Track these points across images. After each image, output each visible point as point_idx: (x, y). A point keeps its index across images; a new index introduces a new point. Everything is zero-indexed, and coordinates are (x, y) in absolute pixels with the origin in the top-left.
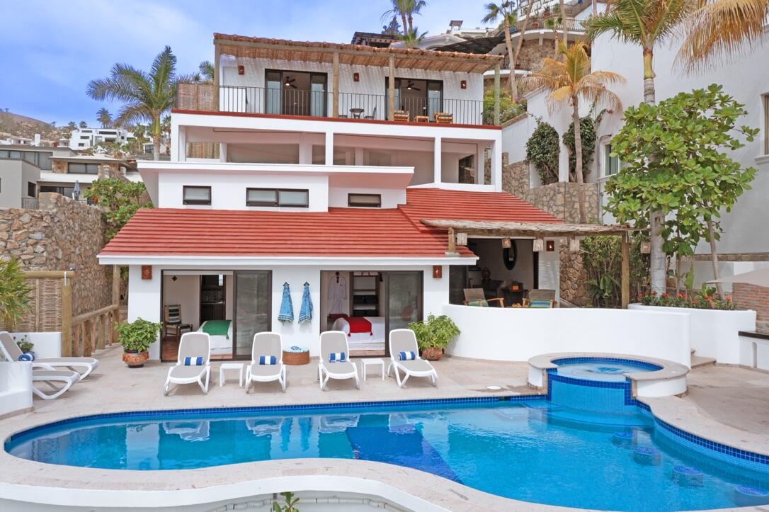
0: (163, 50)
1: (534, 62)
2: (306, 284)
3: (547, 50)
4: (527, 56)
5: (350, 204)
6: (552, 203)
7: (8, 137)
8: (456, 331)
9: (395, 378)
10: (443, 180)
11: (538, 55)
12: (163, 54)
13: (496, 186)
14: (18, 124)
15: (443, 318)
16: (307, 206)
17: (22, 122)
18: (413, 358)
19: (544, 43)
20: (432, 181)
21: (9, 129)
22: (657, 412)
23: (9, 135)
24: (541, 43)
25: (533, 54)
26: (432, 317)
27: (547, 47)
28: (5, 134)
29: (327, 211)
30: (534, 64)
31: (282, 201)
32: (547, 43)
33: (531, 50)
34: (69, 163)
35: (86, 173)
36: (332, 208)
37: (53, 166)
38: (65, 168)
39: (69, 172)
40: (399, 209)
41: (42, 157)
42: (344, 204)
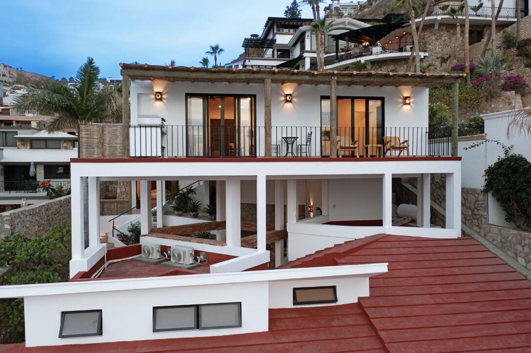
0: (86, 61)
1: (430, 44)
3: (442, 33)
4: (423, 39)
5: (295, 302)
7: (22, 88)
11: (434, 38)
12: (86, 65)
14: (29, 78)
16: (240, 325)
17: (31, 77)
19: (439, 27)
21: (23, 82)
23: (23, 86)
24: (436, 27)
25: (429, 37)
27: (442, 30)
28: (20, 86)
30: (430, 46)
32: (442, 27)
33: (427, 34)
34: (32, 140)
35: (46, 148)
36: (275, 315)
37: (18, 143)
38: (29, 145)
39: (32, 148)
40: (360, 305)
41: (9, 135)
42: (287, 303)
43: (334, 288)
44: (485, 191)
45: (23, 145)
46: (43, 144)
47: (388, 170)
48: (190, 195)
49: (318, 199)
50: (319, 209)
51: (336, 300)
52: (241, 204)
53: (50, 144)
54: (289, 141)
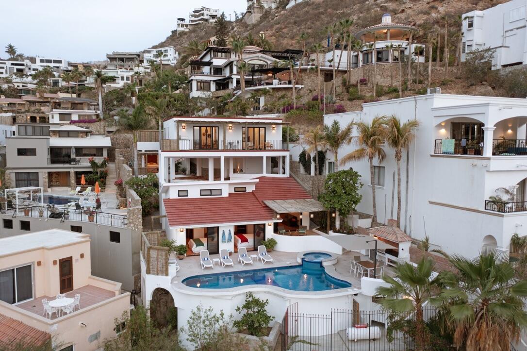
2: (229, 230)
3: (311, 75)
4: (301, 77)
5: (235, 191)
6: (308, 183)
8: (276, 243)
9: (261, 261)
10: (267, 173)
11: (307, 77)
13: (287, 175)
15: (272, 239)
16: (221, 195)
18: (265, 254)
20: (262, 173)
22: (326, 271)
25: (304, 76)
26: (269, 239)
27: (311, 73)
29: (228, 196)
30: (305, 82)
31: (213, 194)
33: (303, 74)
34: (59, 132)
35: (69, 137)
36: (230, 194)
37: (51, 134)
38: (58, 135)
39: (59, 137)
40: (253, 193)
41: (44, 129)
42: (233, 191)
43: (245, 188)
44: (299, 162)
45: (54, 135)
46: (66, 134)
47: (264, 154)
48: (180, 165)
49: (241, 166)
50: (241, 170)
51: (246, 191)
52: (214, 169)
53: (71, 134)
54: (230, 144)
